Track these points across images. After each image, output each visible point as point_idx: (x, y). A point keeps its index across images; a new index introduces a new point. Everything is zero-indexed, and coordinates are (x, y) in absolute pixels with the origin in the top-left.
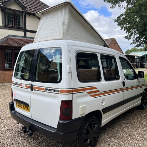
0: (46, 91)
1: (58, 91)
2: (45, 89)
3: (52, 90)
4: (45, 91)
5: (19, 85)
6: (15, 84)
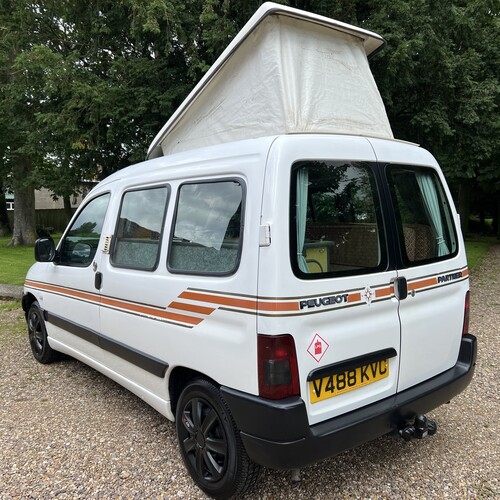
0: (440, 283)
1: (460, 274)
2: (438, 278)
3: (450, 276)
4: (438, 284)
5: (345, 301)
6: (318, 302)
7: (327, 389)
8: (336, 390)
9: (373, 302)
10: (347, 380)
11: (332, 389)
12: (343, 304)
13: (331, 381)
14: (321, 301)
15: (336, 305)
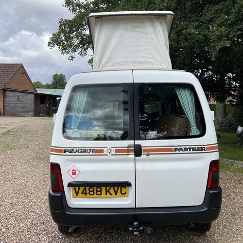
0: (177, 152)
1: (203, 149)
2: (175, 149)
3: (190, 148)
4: (175, 152)
5: (93, 152)
6: (75, 151)
7: (82, 193)
8: (88, 195)
9: (112, 155)
10: (95, 191)
11: (86, 194)
12: (91, 153)
13: (85, 189)
14: (77, 150)
15: (86, 154)
